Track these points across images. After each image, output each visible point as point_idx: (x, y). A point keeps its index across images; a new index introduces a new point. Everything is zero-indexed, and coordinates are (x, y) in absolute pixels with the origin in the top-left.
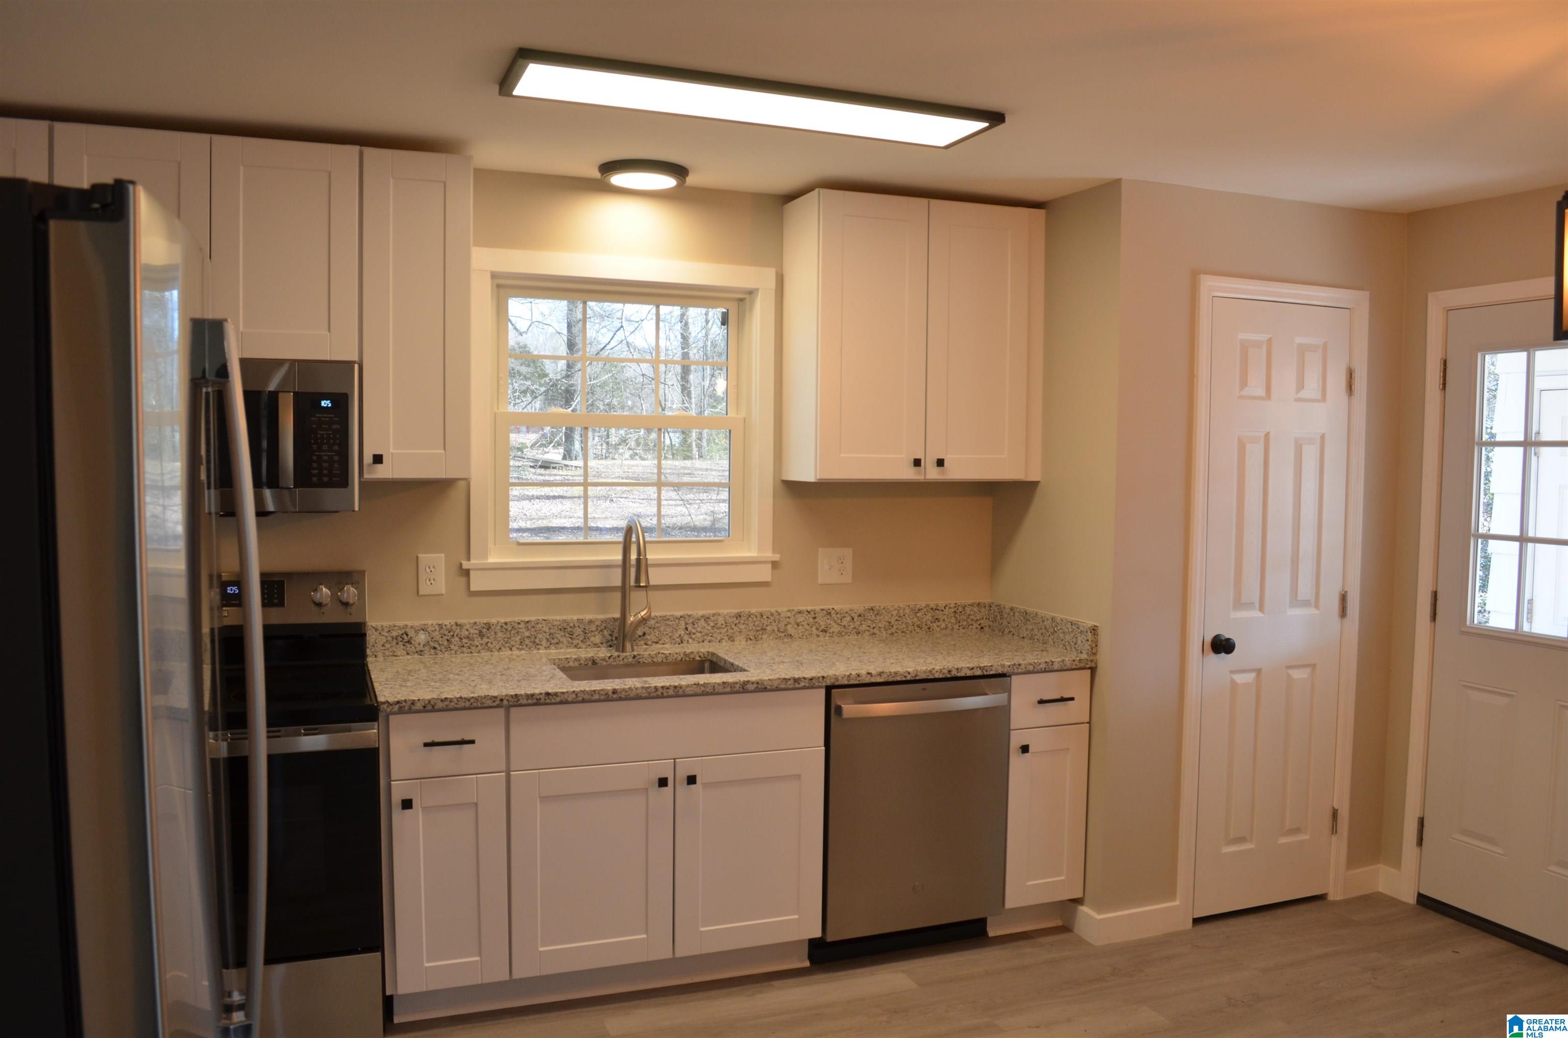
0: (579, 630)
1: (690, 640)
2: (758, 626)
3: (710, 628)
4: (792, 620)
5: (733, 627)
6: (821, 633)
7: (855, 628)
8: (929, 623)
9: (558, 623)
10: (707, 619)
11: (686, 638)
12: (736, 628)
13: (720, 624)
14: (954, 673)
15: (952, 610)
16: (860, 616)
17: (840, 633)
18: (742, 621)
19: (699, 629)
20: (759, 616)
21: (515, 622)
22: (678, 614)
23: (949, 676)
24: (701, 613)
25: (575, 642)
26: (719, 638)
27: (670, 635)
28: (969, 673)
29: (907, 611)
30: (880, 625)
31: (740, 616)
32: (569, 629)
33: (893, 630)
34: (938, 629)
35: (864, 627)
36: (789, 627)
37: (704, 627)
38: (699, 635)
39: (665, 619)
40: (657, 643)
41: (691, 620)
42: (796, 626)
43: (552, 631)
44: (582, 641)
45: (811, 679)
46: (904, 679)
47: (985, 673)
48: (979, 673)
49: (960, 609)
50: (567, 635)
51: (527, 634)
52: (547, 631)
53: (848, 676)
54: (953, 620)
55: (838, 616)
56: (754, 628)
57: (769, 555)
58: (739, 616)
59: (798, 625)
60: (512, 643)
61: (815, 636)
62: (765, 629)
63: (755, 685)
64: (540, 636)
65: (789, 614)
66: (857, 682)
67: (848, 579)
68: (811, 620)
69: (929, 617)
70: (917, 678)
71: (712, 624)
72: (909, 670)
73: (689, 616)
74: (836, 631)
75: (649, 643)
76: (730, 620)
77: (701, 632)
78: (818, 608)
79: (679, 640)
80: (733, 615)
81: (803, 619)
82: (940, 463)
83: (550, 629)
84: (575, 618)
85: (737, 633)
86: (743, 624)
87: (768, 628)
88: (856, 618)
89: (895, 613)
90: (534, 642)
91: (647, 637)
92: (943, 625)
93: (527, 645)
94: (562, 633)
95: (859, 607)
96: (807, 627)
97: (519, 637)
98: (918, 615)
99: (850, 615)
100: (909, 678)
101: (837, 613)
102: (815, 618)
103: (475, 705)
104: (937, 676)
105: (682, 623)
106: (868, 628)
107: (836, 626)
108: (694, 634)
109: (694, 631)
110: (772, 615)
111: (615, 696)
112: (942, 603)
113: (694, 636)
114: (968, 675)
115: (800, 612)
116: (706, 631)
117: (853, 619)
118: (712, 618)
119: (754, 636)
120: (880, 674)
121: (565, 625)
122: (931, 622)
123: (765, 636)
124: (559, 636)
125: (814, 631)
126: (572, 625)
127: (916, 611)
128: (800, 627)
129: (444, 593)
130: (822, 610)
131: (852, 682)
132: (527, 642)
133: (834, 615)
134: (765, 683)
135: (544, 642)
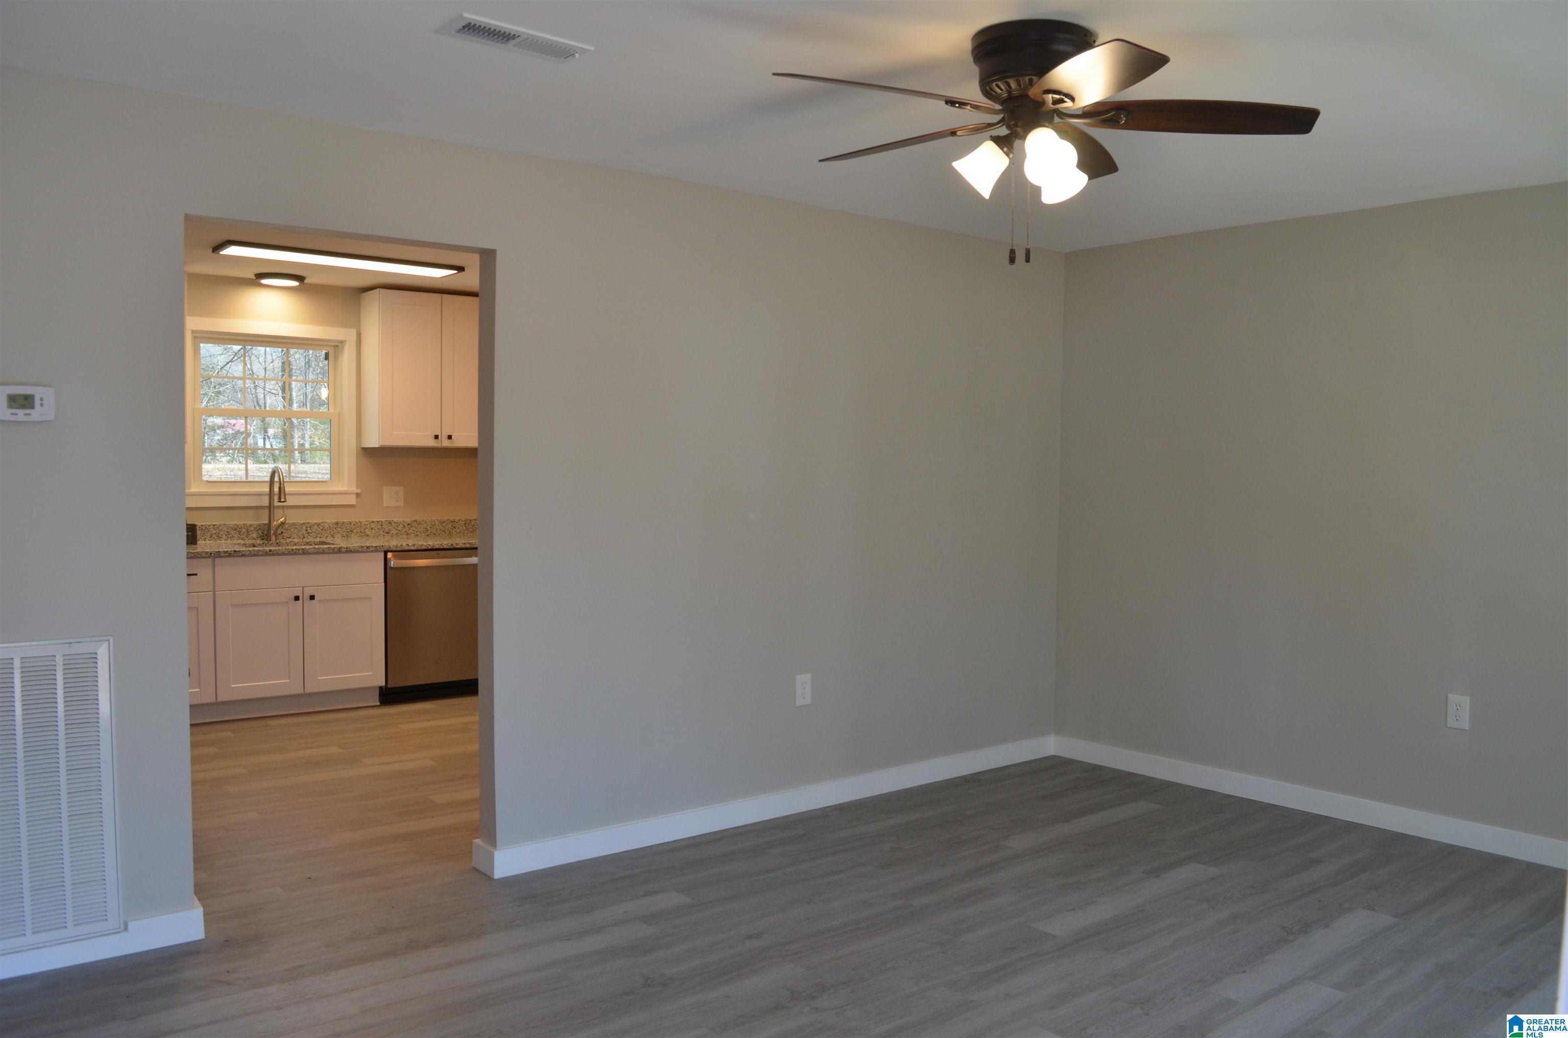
0: (244, 530)
1: (309, 537)
2: (348, 529)
3: (320, 530)
4: (368, 526)
5: (334, 529)
6: (385, 534)
7: (406, 531)
8: (449, 529)
9: (232, 526)
10: (318, 525)
11: (306, 535)
12: (335, 531)
13: (326, 527)
14: (454, 545)
15: (464, 522)
16: (408, 524)
17: (397, 534)
18: (339, 527)
19: (314, 531)
20: (349, 523)
21: (207, 525)
22: (302, 522)
23: (452, 547)
24: (315, 522)
25: (242, 537)
26: (326, 536)
27: (297, 533)
28: (463, 546)
29: (437, 522)
30: (420, 530)
31: (338, 524)
32: (239, 530)
33: (429, 533)
34: (455, 533)
35: (411, 531)
36: (366, 530)
37: (317, 529)
38: (314, 534)
39: (294, 524)
40: (290, 538)
41: (309, 525)
42: (370, 530)
43: (228, 530)
44: (246, 536)
45: (376, 547)
46: (427, 548)
47: (472, 546)
48: (468, 546)
49: (468, 522)
50: (237, 533)
51: (214, 532)
52: (225, 530)
53: (396, 546)
54: (464, 528)
55: (396, 524)
56: (346, 530)
57: (354, 489)
58: (337, 523)
59: (372, 529)
60: (206, 537)
61: (382, 536)
62: (353, 531)
63: (346, 549)
64: (222, 533)
65: (366, 523)
66: (401, 549)
67: (401, 504)
68: (380, 526)
69: (450, 526)
70: (434, 548)
71: (321, 528)
72: (430, 544)
73: (308, 523)
74: (395, 533)
75: (285, 538)
76: (332, 526)
77: (315, 532)
78: (384, 520)
79: (302, 536)
80: (333, 523)
81: (374, 526)
82: (450, 437)
83: (227, 529)
84: (242, 523)
85: (337, 533)
86: (340, 528)
87: (354, 531)
88: (406, 526)
89: (429, 523)
90: (218, 536)
91: (284, 534)
92: (458, 531)
93: (214, 538)
94: (235, 532)
95: (408, 520)
96: (378, 531)
97: (209, 533)
98: (444, 524)
99: (402, 524)
100: (430, 547)
101: (395, 523)
102: (382, 525)
103: (197, 556)
104: (445, 547)
105: (304, 527)
106: (413, 532)
107: (394, 530)
108: (311, 533)
109: (311, 531)
110: (357, 523)
111: (271, 553)
112: (457, 519)
113: (311, 534)
115: (373, 522)
116: (318, 532)
117: (404, 526)
118: (322, 525)
119: (346, 535)
120: (414, 545)
121: (236, 527)
122: (451, 529)
123: (352, 535)
124: (233, 533)
125: (382, 533)
126: (240, 527)
127: (442, 522)
128: (373, 530)
130: (386, 521)
131: (398, 549)
132: (214, 536)
133: (393, 524)
134: (351, 548)
135: (224, 537)
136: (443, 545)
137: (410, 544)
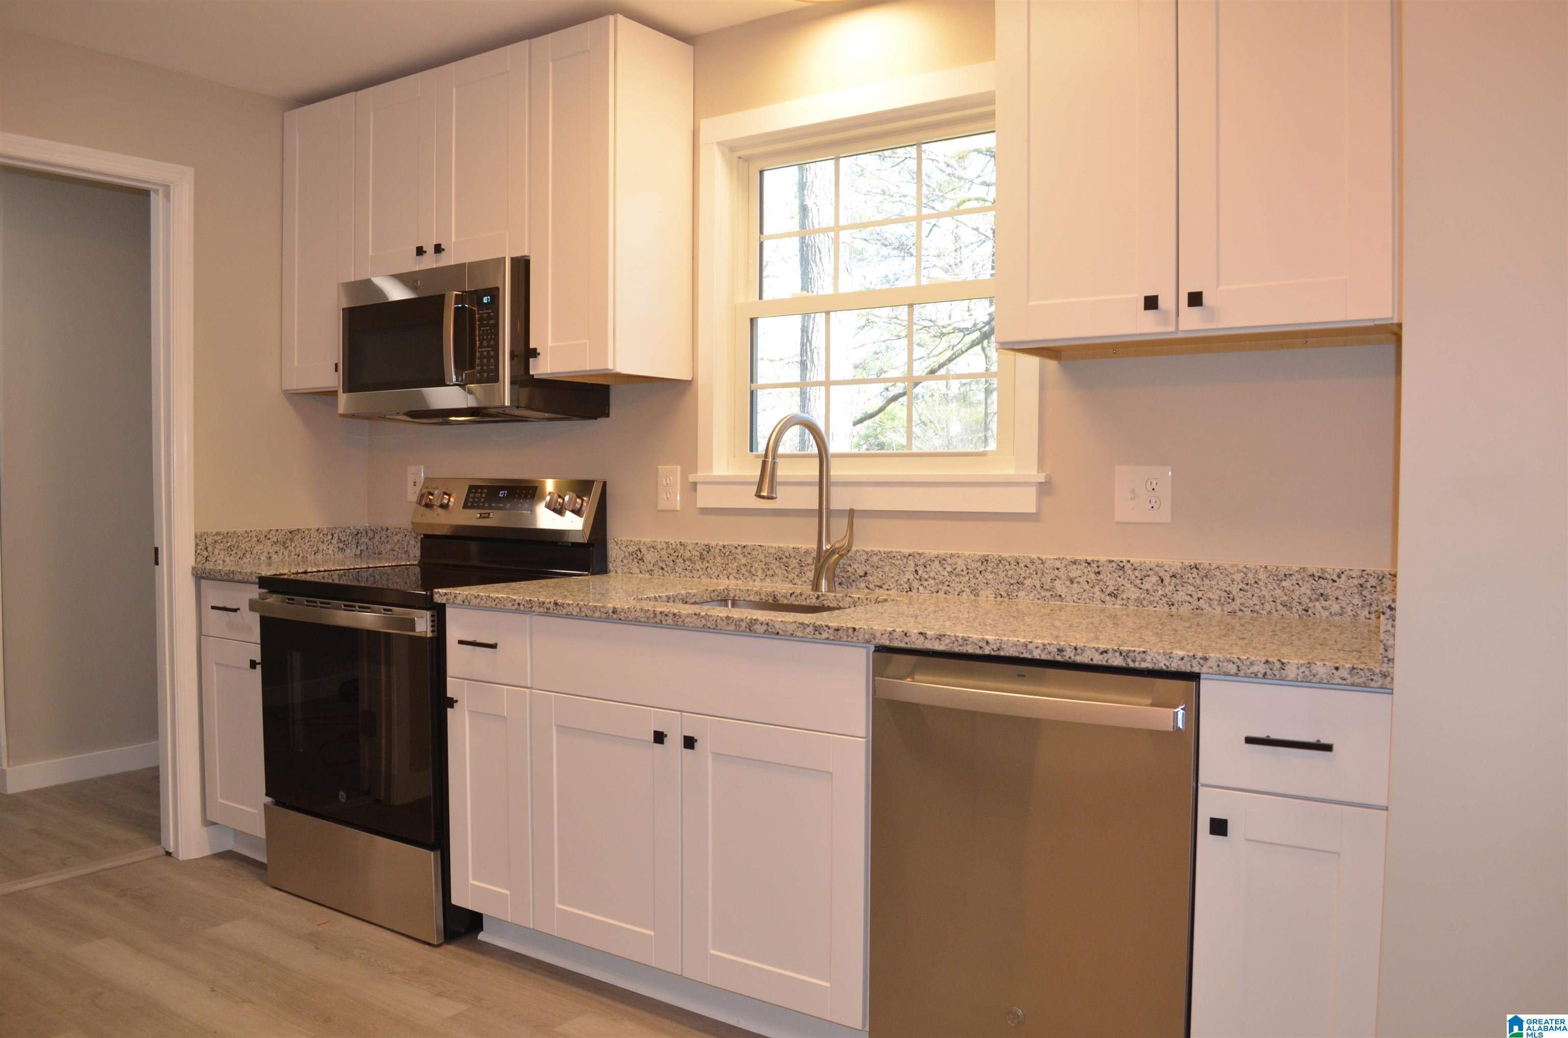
0: (795, 561)
1: (921, 588)
2: (1012, 577)
3: (946, 574)
4: (1062, 573)
5: (978, 575)
6: (1108, 598)
7: (1165, 596)
8: (1305, 600)
9: (773, 551)
10: (942, 561)
11: (916, 584)
12: (980, 578)
13: (959, 569)
14: (1069, 655)
15: (1356, 582)
16: (1174, 576)
17: (1139, 601)
18: (990, 569)
19: (932, 574)
20: (1014, 563)
21: (732, 546)
22: (906, 551)
23: (1059, 658)
24: (935, 552)
25: (791, 576)
26: (958, 589)
27: (897, 578)
28: (1098, 660)
29: (1262, 576)
30: (1210, 595)
31: (987, 560)
32: (785, 560)
33: (1235, 606)
34: (1325, 614)
35: (1181, 596)
36: (1057, 583)
37: (939, 572)
38: (931, 582)
39: (890, 556)
40: (880, 587)
41: (922, 561)
42: (1068, 583)
43: (768, 560)
44: (797, 576)
46: (979, 652)
47: (1132, 665)
48: (1117, 661)
49: (1373, 581)
50: (783, 567)
51: (743, 561)
52: (761, 557)
54: (1357, 600)
55: (1137, 573)
56: (1006, 580)
57: (1032, 473)
58: (985, 560)
59: (1072, 582)
60: (730, 570)
61: (1099, 602)
62: (1023, 584)
64: (756, 565)
65: (1058, 564)
67: (1164, 515)
68: (1093, 576)
69: (1306, 589)
70: (1002, 653)
71: (949, 569)
72: (989, 637)
73: (920, 555)
74: (1133, 597)
75: (871, 586)
76: (974, 565)
77: (934, 579)
78: (1103, 559)
79: (907, 586)
80: (977, 558)
81: (1079, 573)
82: (1195, 299)
83: (766, 557)
84: (792, 546)
85: (983, 586)
86: (991, 572)
87: (1027, 582)
88: (1167, 580)
89: (1238, 577)
90: (750, 572)
91: (869, 578)
92: (1336, 608)
93: (743, 574)
94: (778, 564)
95: (1174, 561)
96: (1087, 587)
97: (736, 564)
98: (1284, 584)
99: (1156, 574)
100: (987, 651)
101: (1135, 569)
102: (1099, 573)
104: (1036, 654)
105: (911, 563)
106: (1188, 598)
107: (1133, 589)
108: (926, 580)
109: (926, 577)
110: (1032, 563)
112: (1332, 567)
113: (925, 583)
114: (1095, 662)
115: (1074, 563)
116: (941, 578)
117: (1162, 581)
118: (949, 561)
119: (1006, 591)
120: (940, 637)
121: (780, 554)
122: (1311, 599)
123: (1021, 594)
124: (774, 567)
125: (1098, 594)
126: (787, 554)
127: (1281, 577)
128: (1075, 585)
129: (678, 509)
130: (1111, 561)
132: (743, 570)
133: (1130, 572)
135: (760, 573)
136: (1030, 646)
137: (930, 633)
